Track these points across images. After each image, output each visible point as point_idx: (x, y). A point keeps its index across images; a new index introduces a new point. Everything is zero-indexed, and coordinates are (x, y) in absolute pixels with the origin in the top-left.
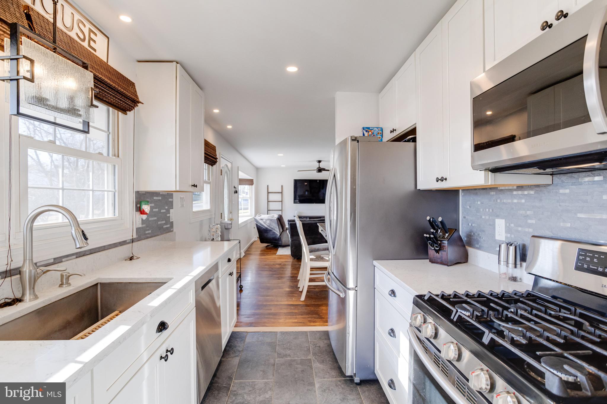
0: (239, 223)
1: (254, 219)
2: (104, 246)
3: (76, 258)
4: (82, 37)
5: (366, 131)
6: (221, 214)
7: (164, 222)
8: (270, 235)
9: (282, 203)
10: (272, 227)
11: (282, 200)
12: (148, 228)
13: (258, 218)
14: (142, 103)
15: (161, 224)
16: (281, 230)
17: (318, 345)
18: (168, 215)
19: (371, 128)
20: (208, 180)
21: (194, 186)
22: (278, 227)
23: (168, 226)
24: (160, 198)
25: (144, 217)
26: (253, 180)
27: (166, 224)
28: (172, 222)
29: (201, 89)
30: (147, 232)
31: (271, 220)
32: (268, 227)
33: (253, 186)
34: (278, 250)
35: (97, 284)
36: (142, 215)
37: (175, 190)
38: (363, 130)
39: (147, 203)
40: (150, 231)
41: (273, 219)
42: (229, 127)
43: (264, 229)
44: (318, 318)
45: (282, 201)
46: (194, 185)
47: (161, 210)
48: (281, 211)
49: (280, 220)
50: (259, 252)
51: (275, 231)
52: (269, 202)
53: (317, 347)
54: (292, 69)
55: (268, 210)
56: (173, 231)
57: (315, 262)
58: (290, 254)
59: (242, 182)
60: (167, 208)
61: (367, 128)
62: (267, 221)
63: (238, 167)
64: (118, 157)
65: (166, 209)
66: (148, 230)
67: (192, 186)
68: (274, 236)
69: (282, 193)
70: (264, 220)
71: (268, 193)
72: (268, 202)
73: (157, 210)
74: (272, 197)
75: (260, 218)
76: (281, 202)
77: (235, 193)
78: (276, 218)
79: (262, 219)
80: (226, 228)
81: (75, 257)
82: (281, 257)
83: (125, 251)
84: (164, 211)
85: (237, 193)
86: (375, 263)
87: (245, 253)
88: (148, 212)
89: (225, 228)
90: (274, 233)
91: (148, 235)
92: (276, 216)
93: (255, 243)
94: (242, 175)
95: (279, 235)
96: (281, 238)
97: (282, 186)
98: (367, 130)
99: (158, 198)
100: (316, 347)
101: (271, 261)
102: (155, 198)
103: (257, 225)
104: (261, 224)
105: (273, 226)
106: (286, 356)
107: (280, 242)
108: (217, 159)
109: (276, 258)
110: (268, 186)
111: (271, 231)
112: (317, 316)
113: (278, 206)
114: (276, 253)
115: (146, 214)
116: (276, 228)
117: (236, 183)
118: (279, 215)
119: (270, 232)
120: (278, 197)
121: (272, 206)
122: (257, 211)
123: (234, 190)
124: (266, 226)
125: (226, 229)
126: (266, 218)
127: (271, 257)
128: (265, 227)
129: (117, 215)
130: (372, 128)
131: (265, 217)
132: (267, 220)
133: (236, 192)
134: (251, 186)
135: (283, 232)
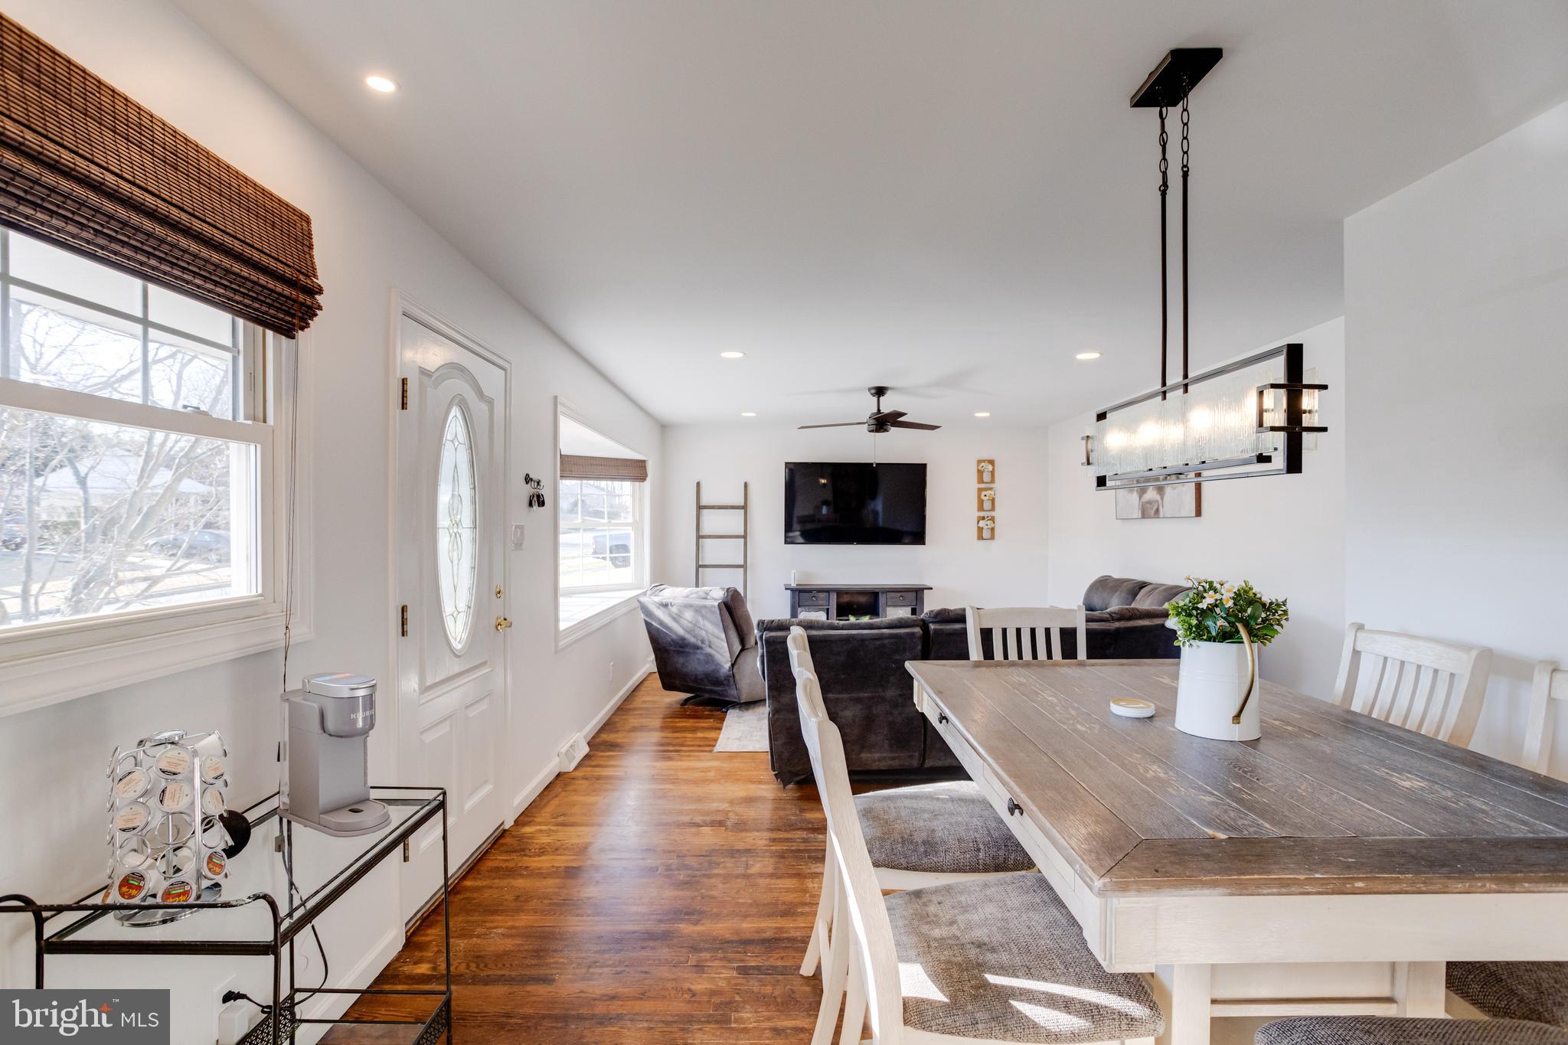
0: (562, 626)
1: (637, 604)
8: (694, 665)
9: (745, 543)
10: (703, 633)
11: (745, 531)
13: (652, 601)
16: (737, 647)
22: (723, 636)
26: (644, 461)
31: (698, 610)
32: (687, 636)
33: (647, 484)
41: (705, 607)
43: (673, 641)
45: (745, 537)
48: (742, 570)
49: (732, 608)
51: (713, 651)
52: (704, 537)
55: (699, 568)
62: (682, 612)
68: (710, 668)
69: (744, 507)
70: (674, 610)
71: (700, 508)
72: (699, 537)
74: (712, 522)
75: (657, 599)
76: (742, 540)
77: (531, 504)
78: (716, 600)
79: (666, 605)
82: (734, 763)
87: (589, 744)
90: (709, 656)
92: (718, 594)
93: (643, 689)
95: (727, 666)
96: (737, 677)
97: (746, 485)
103: (648, 626)
104: (661, 623)
105: (707, 632)
107: (734, 692)
108: (320, 295)
110: (698, 484)
111: (697, 648)
113: (731, 552)
114: (719, 739)
116: (717, 638)
118: (728, 589)
119: (695, 653)
120: (732, 522)
121: (713, 552)
123: (528, 490)
124: (681, 631)
126: (680, 601)
128: (675, 633)
131: (673, 594)
132: (682, 608)
133: (537, 500)
135: (743, 653)
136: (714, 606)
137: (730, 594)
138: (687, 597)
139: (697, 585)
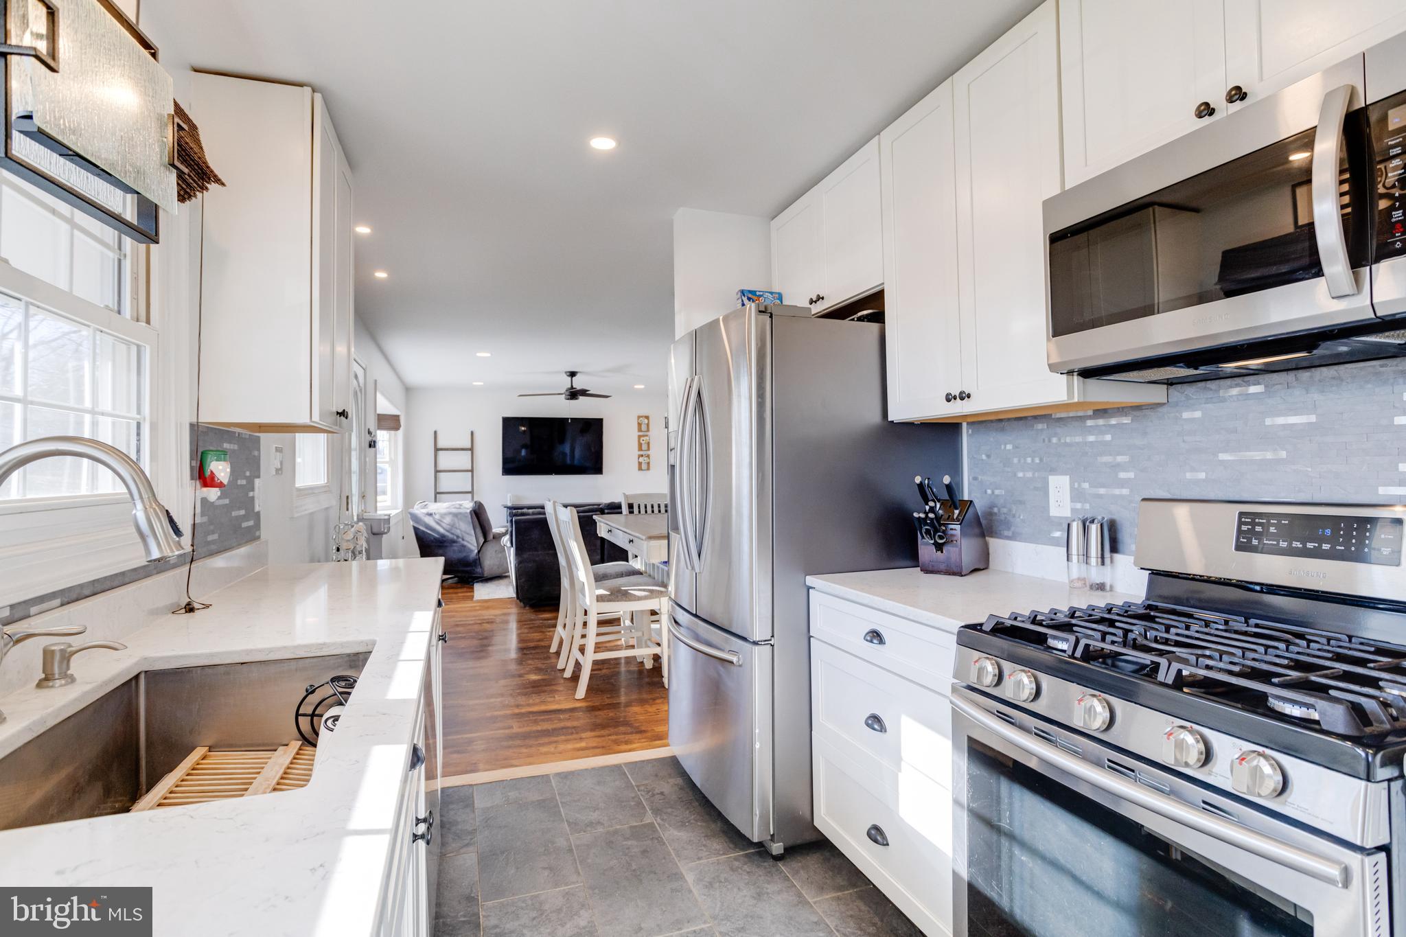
1: (405, 516)
3: (64, 604)
5: (749, 299)
6: (347, 497)
7: (242, 512)
8: (451, 554)
9: (472, 476)
10: (458, 531)
11: (472, 467)
12: (212, 527)
13: (418, 510)
14: (223, 184)
15: (237, 517)
16: (482, 540)
17: (657, 791)
18: (251, 494)
19: (758, 293)
21: (341, 414)
22: (473, 532)
23: (251, 523)
25: (213, 494)
26: (398, 416)
27: (245, 518)
28: (258, 513)
29: (351, 167)
30: (210, 538)
31: (456, 515)
32: (447, 534)
33: (400, 433)
34: (474, 587)
35: (137, 677)
36: (205, 489)
38: (743, 297)
39: (222, 455)
40: (215, 537)
41: (460, 513)
42: (381, 275)
43: (435, 539)
44: (632, 733)
45: (472, 471)
46: (343, 411)
47: (237, 481)
49: (478, 515)
51: (465, 543)
52: (440, 471)
53: (658, 794)
54: (603, 144)
55: (437, 493)
56: (259, 538)
57: (609, 603)
59: (384, 421)
60: (248, 474)
61: (752, 290)
62: (443, 518)
63: (376, 381)
64: (148, 322)
65: (246, 478)
66: (213, 533)
67: (336, 414)
68: (462, 555)
69: (471, 449)
70: (437, 517)
71: (437, 450)
72: (437, 471)
74: (446, 460)
75: (425, 511)
76: (470, 473)
77: (370, 447)
78: (468, 509)
79: (431, 515)
80: (375, 530)
81: (59, 601)
82: (488, 604)
84: (244, 482)
85: (375, 447)
86: (811, 580)
88: (225, 482)
89: (372, 532)
90: (464, 546)
91: (213, 547)
92: (468, 505)
94: (382, 405)
95: (476, 551)
96: (481, 560)
97: (472, 433)
98: (750, 296)
100: (653, 795)
101: (466, 617)
103: (416, 529)
104: (428, 527)
105: (461, 530)
106: (591, 824)
107: (479, 570)
109: (477, 608)
110: (435, 432)
111: (454, 542)
113: (462, 482)
114: (473, 596)
115: (221, 485)
116: (468, 534)
117: (372, 423)
118: (472, 503)
119: (451, 546)
120: (463, 460)
121: (447, 482)
122: (411, 495)
123: (369, 438)
124: (442, 530)
125: (374, 534)
126: (443, 511)
127: (462, 605)
128: (438, 532)
130: (762, 293)
131: (437, 508)
132: (443, 515)
133: (372, 444)
134: (393, 432)
135: (485, 544)
136: (466, 513)
137: (477, 505)
138: (447, 508)
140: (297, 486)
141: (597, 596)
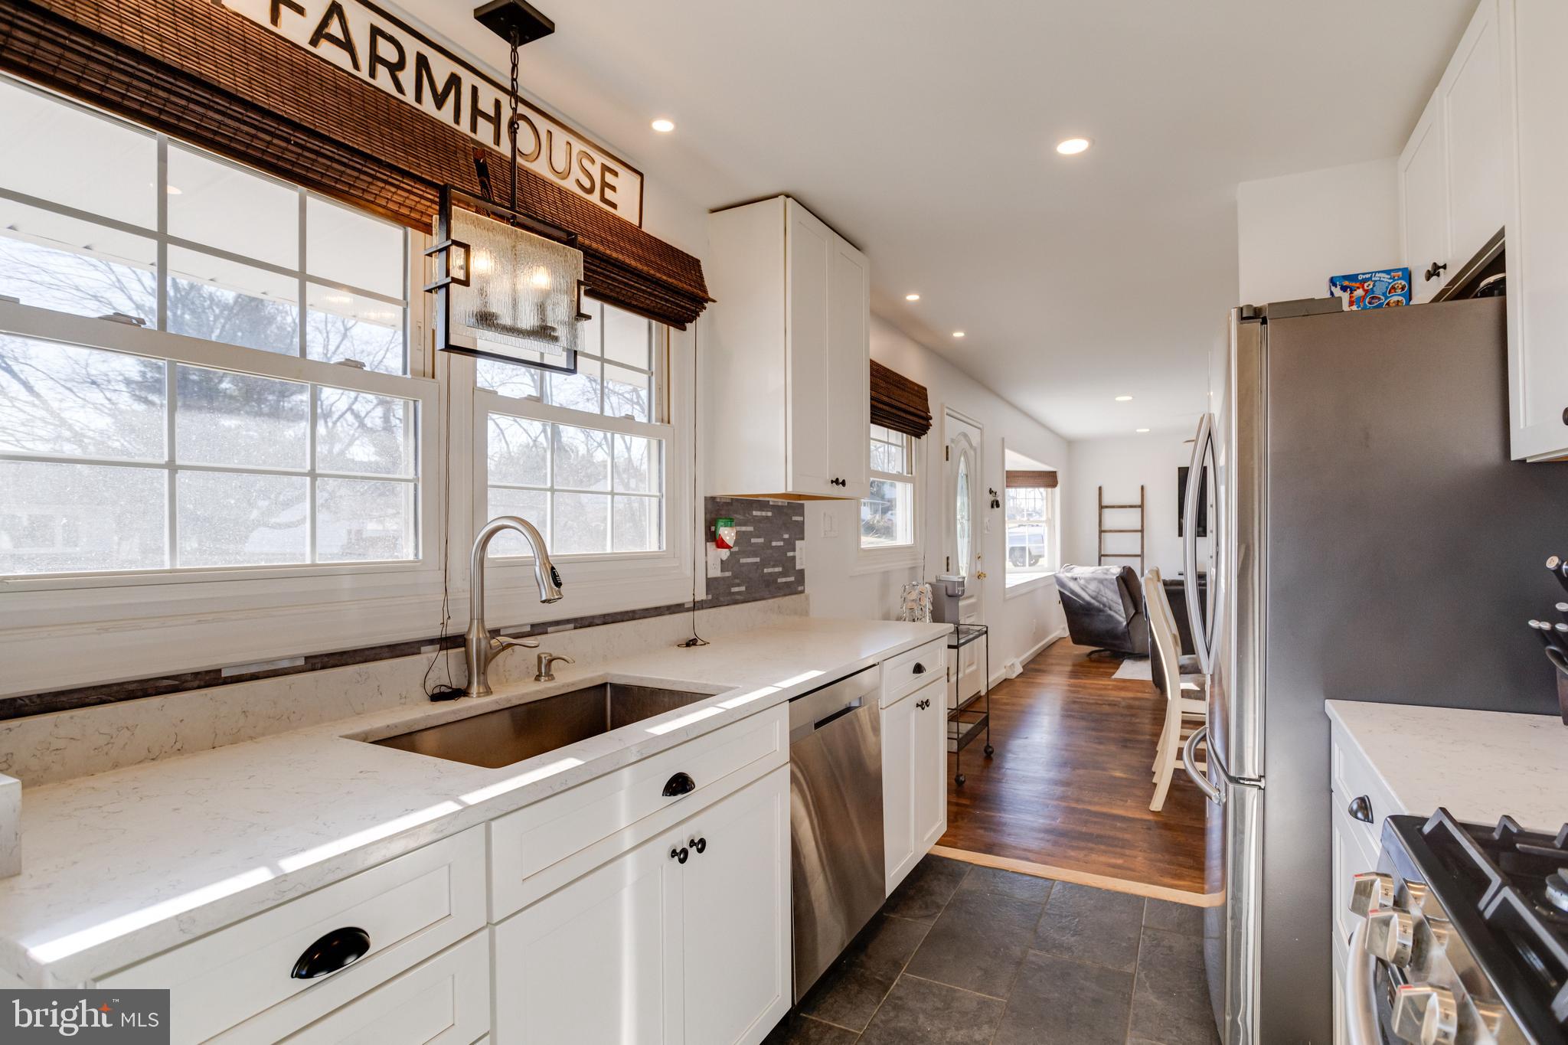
0: (1007, 586)
1: (1054, 580)
2: (634, 612)
3: (575, 628)
4: (587, 184)
5: (1344, 289)
6: (948, 558)
7: (778, 569)
8: (1098, 624)
9: (1142, 537)
10: (1105, 600)
11: (1142, 526)
12: (737, 581)
13: (1065, 576)
14: (714, 301)
15: (770, 574)
16: (1132, 612)
17: (1166, 943)
18: (790, 554)
19: (1360, 277)
20: (908, 473)
21: (836, 482)
22: (1120, 601)
23: (792, 579)
24: (770, 514)
25: (724, 554)
26: (1055, 472)
27: (783, 574)
28: (802, 572)
29: (858, 249)
30: (735, 589)
31: (1101, 581)
32: (1093, 601)
33: (1058, 489)
34: (1120, 665)
35: (604, 685)
36: (719, 550)
37: (783, 491)
38: (1333, 288)
39: (731, 522)
40: (743, 588)
41: (1106, 580)
42: (959, 335)
43: (1081, 605)
44: (1190, 868)
45: (1142, 531)
46: (837, 479)
47: (771, 542)
48: (1139, 559)
49: (1128, 582)
50: (1069, 668)
51: (1112, 613)
52: (1105, 531)
53: (1164, 946)
54: (1073, 147)
55: (1101, 556)
56: (802, 592)
57: (1198, 701)
58: (1151, 679)
59: (1015, 478)
60: (786, 536)
61: (1346, 277)
62: (1089, 583)
63: (1003, 439)
64: (669, 422)
65: (784, 540)
66: (738, 585)
67: (832, 482)
68: (1110, 626)
69: (1142, 506)
70: (1082, 582)
71: (1101, 507)
72: (1101, 532)
73: (761, 540)
74: (1112, 519)
75: (1069, 575)
76: (1140, 534)
77: (992, 507)
78: (1114, 574)
79: (1076, 579)
80: (950, 592)
81: (572, 626)
82: (1126, 685)
83: (678, 625)
84: (781, 543)
85: (998, 506)
86: (1332, 707)
87: (1023, 667)
88: (731, 544)
89: (947, 594)
90: (1111, 616)
91: (738, 597)
92: (1115, 570)
93: (1058, 643)
94: (1016, 461)
95: (1125, 623)
96: (1131, 634)
97: (1142, 488)
98: (1346, 283)
99: (764, 514)
100: (1158, 945)
101: (1091, 695)
102: (755, 513)
103: (1061, 593)
104: (1073, 592)
105: (1107, 599)
106: (1060, 947)
107: (1129, 645)
108: (931, 418)
109: (1110, 687)
110: (1100, 488)
111: (1100, 611)
112: (1191, 862)
113: (1131, 544)
114: (1114, 673)
115: (728, 547)
116: (1116, 603)
117: (998, 483)
118: (1124, 568)
119: (1099, 615)
120: (1132, 519)
121: (1112, 543)
122: (1069, 557)
123: (991, 498)
124: (1088, 598)
125: (949, 596)
126: (1088, 575)
127: (1096, 682)
128: (1083, 599)
129: (664, 547)
130: (1368, 276)
131: (1083, 571)
132: (1089, 580)
133: (995, 504)
134: (1050, 490)
135: (1136, 617)
136: (1113, 579)
137: (1126, 570)
138: (1093, 573)
139: (1100, 564)
140: (862, 547)
141: (1182, 691)
